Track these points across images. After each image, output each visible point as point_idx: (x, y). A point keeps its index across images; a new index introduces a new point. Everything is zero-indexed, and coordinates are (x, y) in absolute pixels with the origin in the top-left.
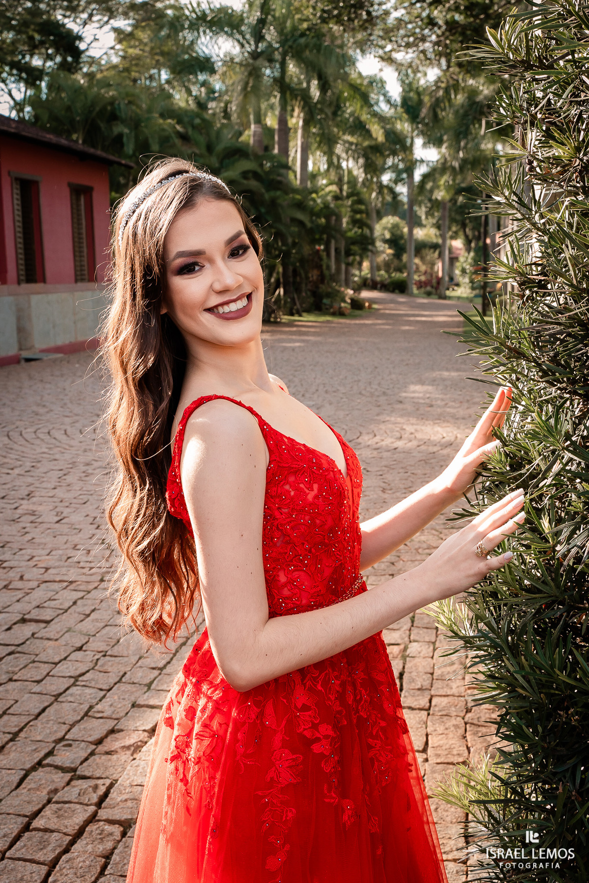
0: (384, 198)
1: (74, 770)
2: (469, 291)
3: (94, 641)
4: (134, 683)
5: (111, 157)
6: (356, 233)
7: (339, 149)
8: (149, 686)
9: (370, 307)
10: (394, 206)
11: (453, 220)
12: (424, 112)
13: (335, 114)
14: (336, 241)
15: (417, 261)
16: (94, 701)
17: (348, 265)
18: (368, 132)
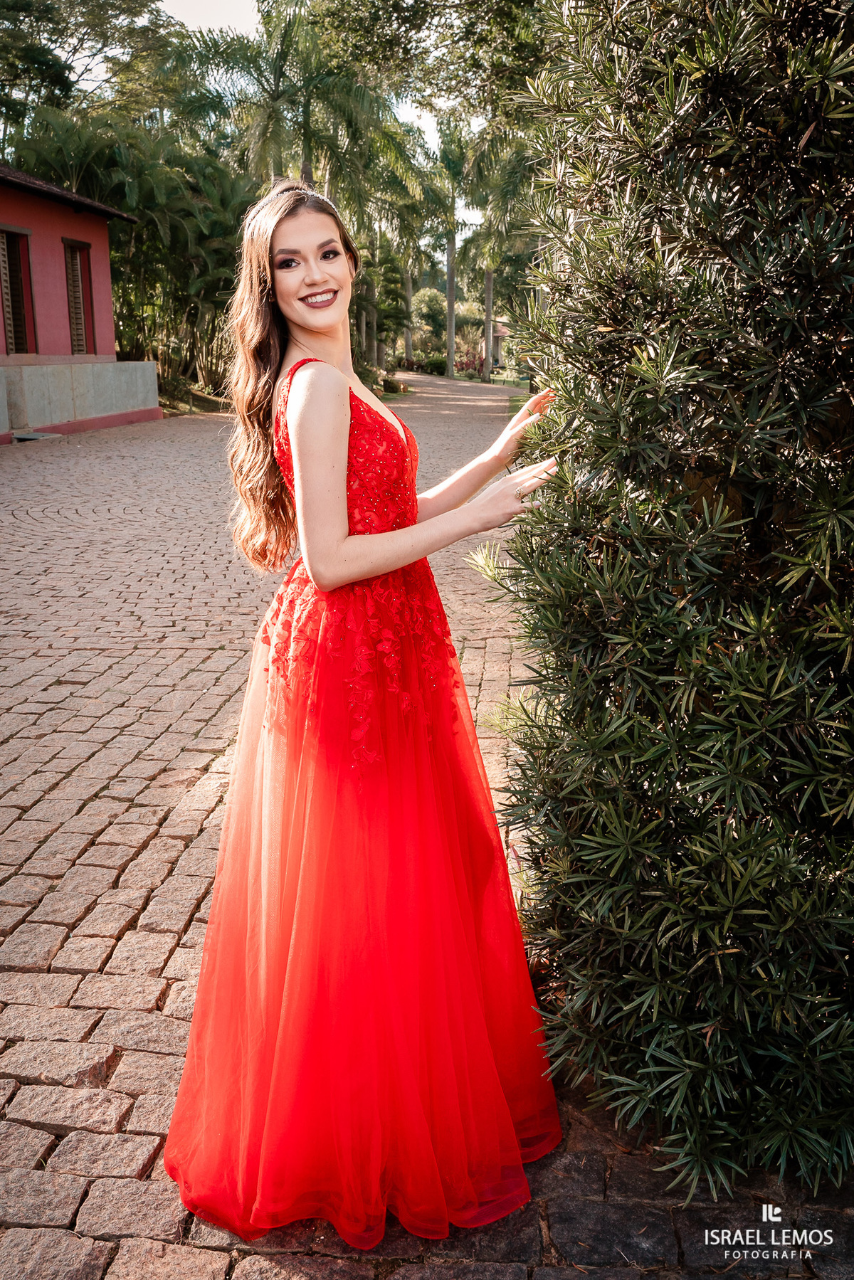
0: (421, 266)
1: (132, 800)
2: (515, 374)
3: (135, 699)
4: (180, 732)
5: (114, 210)
6: (389, 305)
7: (371, 208)
8: (196, 735)
9: (405, 390)
10: (433, 276)
11: (498, 294)
12: (467, 167)
13: (366, 166)
14: (368, 314)
15: (458, 339)
16: (143, 747)
17: (381, 341)
18: (404, 188)
